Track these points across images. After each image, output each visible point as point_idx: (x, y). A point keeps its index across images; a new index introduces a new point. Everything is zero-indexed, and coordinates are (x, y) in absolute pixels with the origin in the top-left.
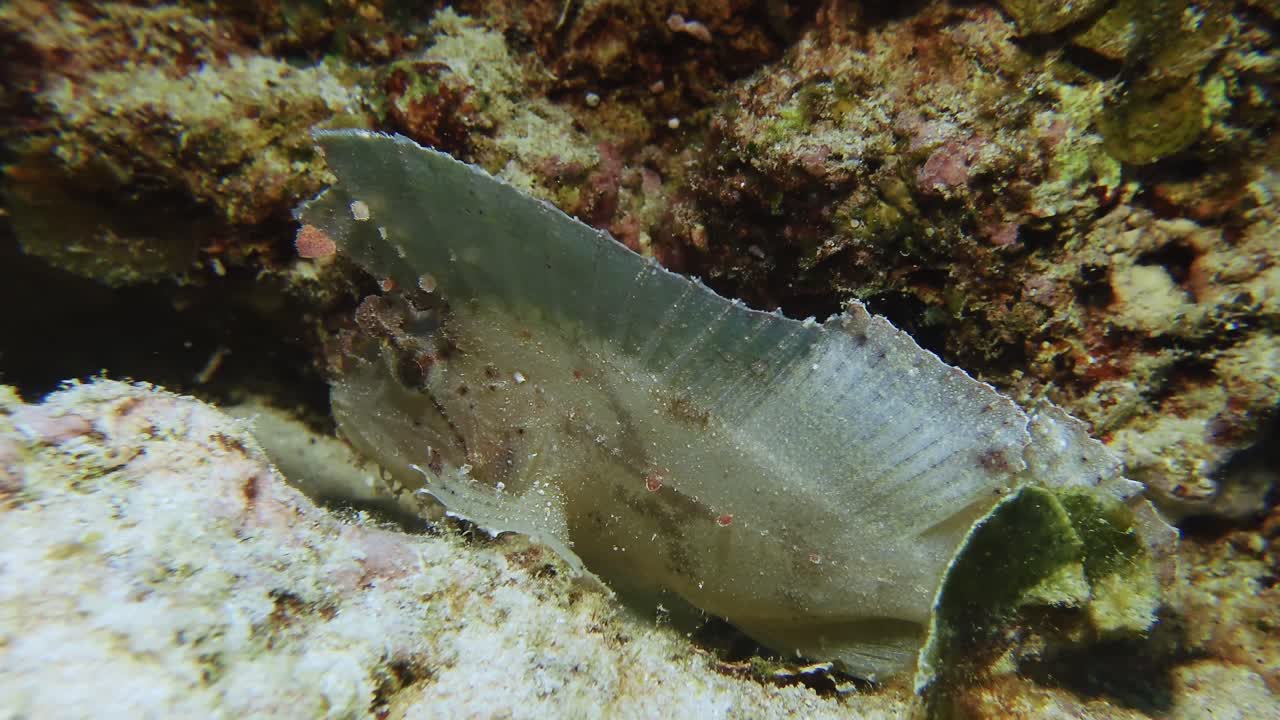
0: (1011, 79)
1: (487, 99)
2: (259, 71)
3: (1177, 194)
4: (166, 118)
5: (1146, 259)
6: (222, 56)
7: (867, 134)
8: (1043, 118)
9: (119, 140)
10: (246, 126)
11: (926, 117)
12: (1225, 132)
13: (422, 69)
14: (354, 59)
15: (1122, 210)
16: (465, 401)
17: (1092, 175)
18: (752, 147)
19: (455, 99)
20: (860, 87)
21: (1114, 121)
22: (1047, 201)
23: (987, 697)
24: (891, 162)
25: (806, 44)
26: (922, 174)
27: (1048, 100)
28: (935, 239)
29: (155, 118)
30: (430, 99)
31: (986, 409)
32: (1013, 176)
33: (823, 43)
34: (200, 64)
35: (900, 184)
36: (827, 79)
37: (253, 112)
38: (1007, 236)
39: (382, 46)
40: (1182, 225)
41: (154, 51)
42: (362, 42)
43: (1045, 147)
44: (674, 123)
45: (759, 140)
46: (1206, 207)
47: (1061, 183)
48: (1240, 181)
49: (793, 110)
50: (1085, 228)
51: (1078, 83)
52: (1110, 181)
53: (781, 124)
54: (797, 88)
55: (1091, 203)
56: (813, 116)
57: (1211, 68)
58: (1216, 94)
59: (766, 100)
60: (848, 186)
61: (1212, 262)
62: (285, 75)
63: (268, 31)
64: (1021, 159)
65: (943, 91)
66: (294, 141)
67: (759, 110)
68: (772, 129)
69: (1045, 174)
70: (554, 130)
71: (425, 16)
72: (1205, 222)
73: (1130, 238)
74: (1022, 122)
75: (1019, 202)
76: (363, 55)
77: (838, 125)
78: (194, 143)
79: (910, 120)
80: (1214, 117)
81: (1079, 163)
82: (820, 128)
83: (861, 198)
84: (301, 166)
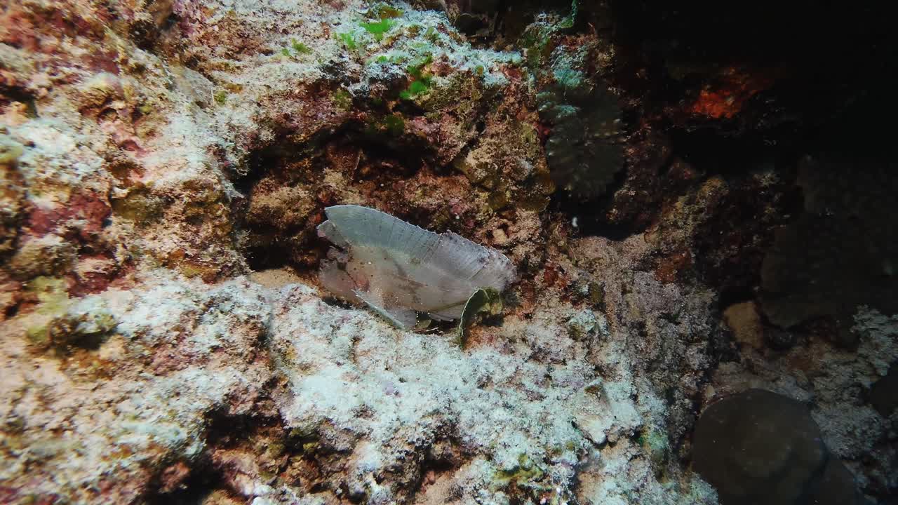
0: (469, 191)
1: (341, 192)
2: (285, 191)
3: (504, 214)
4: (268, 208)
5: (499, 228)
6: (276, 188)
7: (438, 199)
8: (477, 199)
9: (258, 214)
10: (284, 206)
11: (452, 197)
12: (511, 202)
13: (324, 187)
14: (305, 183)
15: (494, 218)
16: (355, 271)
17: (487, 211)
18: (410, 202)
19: (333, 194)
20: (435, 187)
21: (490, 200)
22: (479, 217)
23: (471, 331)
24: (444, 206)
25: (420, 175)
26: (452, 211)
27: (477, 196)
28: (455, 225)
29: (266, 208)
30: (327, 195)
31: (479, 250)
32: (472, 213)
33: (425, 175)
34: (272, 191)
35: (447, 212)
36: (427, 185)
37: (285, 202)
38: (472, 225)
39: (312, 179)
40: (505, 220)
41: (262, 190)
42: (307, 179)
43: (478, 206)
44: (382, 185)
45: (412, 200)
46: (509, 217)
47: (482, 213)
48: (515, 211)
49: (419, 192)
50: (487, 222)
51: (482, 192)
52: (491, 212)
53: (416, 196)
54: (420, 186)
55: (488, 217)
56: (424, 194)
57: (507, 189)
58: (508, 194)
59: (412, 189)
60: (435, 211)
61: (511, 228)
62: (291, 191)
63: (286, 180)
64: (473, 209)
65: (455, 191)
66: (294, 208)
67: (411, 192)
68: (414, 198)
69: (479, 212)
70: (355, 195)
71: (321, 170)
72: (509, 220)
73: (496, 223)
74: (473, 200)
75: (474, 217)
76: (306, 182)
77: (431, 197)
78: (274, 212)
79: (448, 198)
80: (509, 199)
81: (485, 209)
82: (426, 198)
83: (438, 214)
84: (296, 213)
